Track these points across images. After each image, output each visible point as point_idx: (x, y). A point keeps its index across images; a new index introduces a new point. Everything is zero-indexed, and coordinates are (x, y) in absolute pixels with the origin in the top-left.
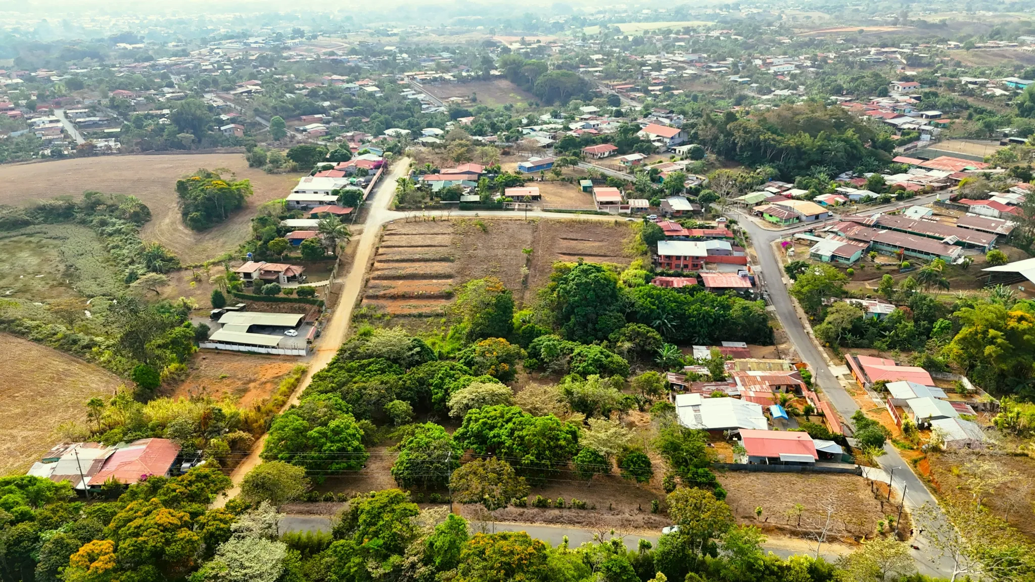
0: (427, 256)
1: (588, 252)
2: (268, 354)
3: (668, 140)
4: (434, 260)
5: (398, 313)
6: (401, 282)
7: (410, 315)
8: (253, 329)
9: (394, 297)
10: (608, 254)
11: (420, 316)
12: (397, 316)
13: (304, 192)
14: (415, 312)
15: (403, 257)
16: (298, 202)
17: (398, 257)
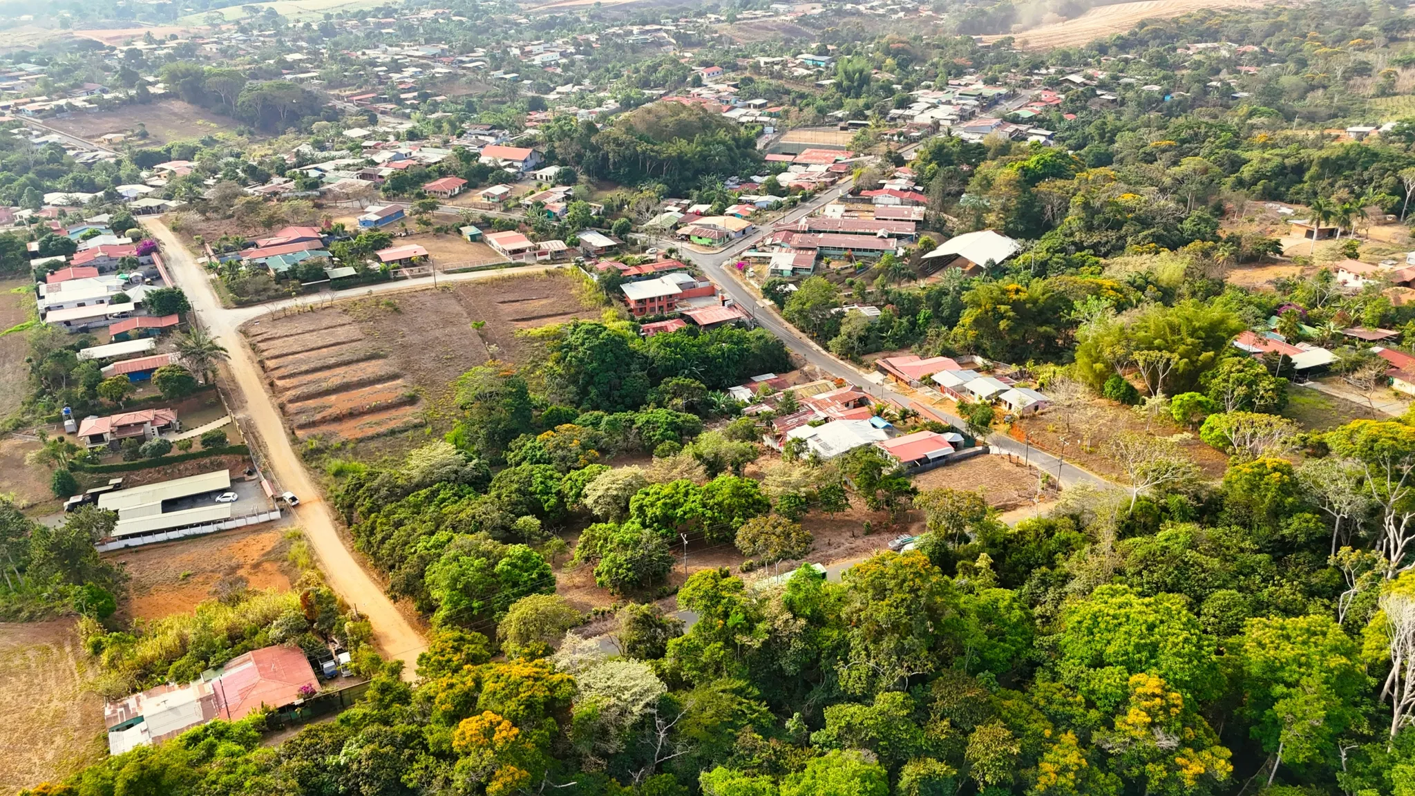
0: (346, 358)
1: (544, 313)
2: (220, 531)
3: (520, 165)
4: (358, 361)
5: (360, 435)
6: (333, 398)
7: (379, 436)
8: (169, 505)
9: (338, 419)
10: (567, 310)
11: (392, 432)
12: (361, 440)
13: (60, 307)
14: (383, 429)
15: (312, 366)
16: (68, 323)
17: (304, 368)
